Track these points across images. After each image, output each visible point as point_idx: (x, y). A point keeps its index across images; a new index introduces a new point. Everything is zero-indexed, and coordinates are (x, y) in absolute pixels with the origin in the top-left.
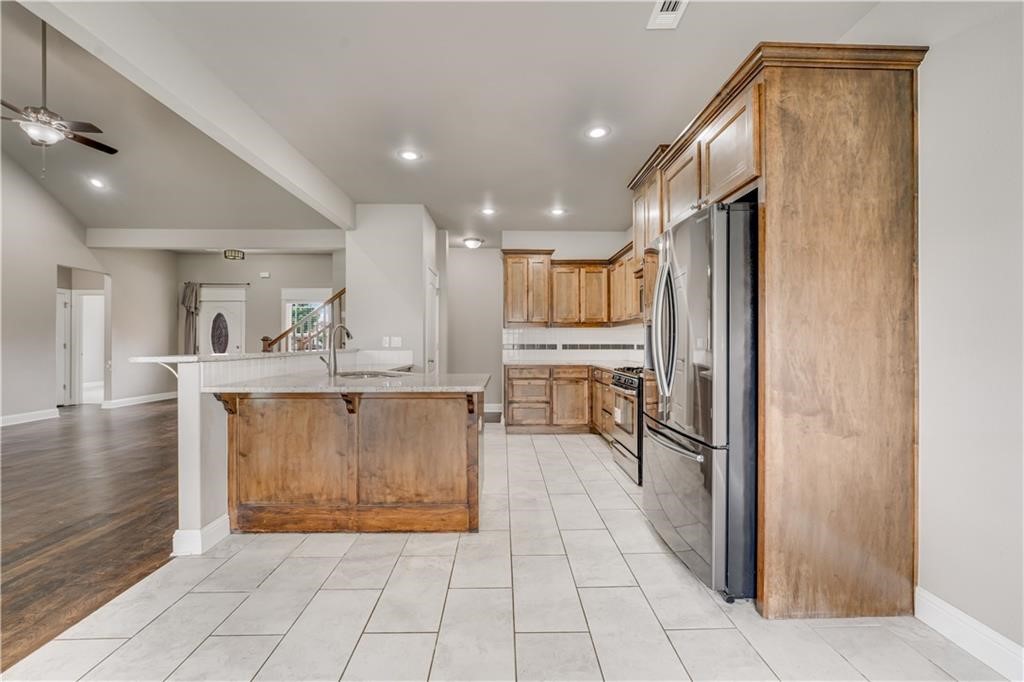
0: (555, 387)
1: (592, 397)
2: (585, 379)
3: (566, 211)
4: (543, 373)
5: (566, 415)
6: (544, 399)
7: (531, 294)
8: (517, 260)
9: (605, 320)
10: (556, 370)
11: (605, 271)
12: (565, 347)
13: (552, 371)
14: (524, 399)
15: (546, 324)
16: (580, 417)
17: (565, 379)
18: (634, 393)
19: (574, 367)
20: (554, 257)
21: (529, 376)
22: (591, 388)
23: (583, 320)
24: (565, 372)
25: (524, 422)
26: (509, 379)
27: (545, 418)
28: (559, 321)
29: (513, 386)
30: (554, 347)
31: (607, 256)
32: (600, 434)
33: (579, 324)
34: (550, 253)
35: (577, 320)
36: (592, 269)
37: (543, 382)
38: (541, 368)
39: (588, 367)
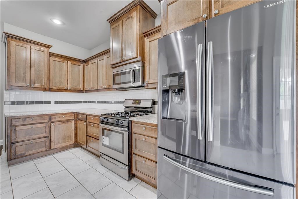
0: (52, 127)
1: (76, 128)
2: (72, 120)
3: (64, 24)
4: (44, 119)
5: (60, 142)
6: (45, 135)
7: (33, 69)
8: (21, 44)
9: (82, 89)
10: (54, 117)
11: (82, 65)
12: (56, 103)
13: (50, 117)
14: (27, 138)
15: (45, 89)
16: (70, 140)
17: (59, 121)
18: (126, 129)
19: (66, 114)
20: (51, 50)
21: (31, 122)
22: (76, 124)
23: (69, 88)
24: (60, 117)
25: (27, 154)
26: (12, 127)
27: (45, 146)
28: (54, 88)
29: (15, 131)
30: (49, 103)
31: (83, 58)
32: (81, 147)
33: (67, 90)
34: (49, 47)
35: (66, 88)
36: (75, 63)
37: (44, 125)
38: (42, 116)
39: (74, 113)
